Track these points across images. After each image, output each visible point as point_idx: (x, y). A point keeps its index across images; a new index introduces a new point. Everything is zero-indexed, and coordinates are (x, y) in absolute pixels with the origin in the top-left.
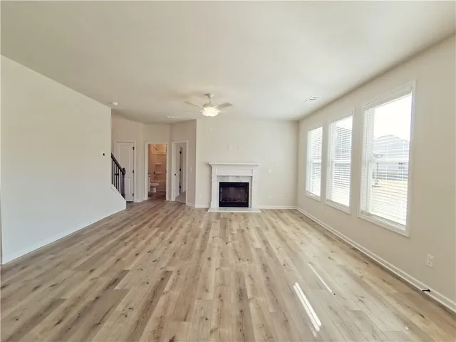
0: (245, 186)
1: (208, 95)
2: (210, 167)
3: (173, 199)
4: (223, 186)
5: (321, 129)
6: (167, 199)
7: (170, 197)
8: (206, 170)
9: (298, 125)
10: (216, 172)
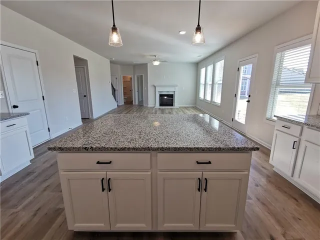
0: (172, 96)
1: (155, 56)
2: (155, 87)
3: (137, 104)
4: (161, 96)
5: (205, 68)
6: (134, 104)
7: (135, 103)
8: (153, 88)
9: (197, 65)
10: (158, 89)
